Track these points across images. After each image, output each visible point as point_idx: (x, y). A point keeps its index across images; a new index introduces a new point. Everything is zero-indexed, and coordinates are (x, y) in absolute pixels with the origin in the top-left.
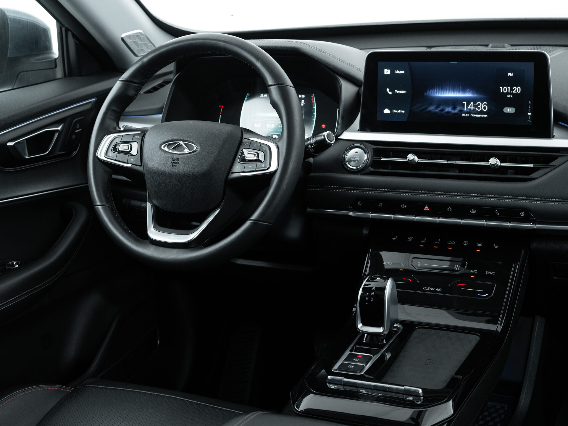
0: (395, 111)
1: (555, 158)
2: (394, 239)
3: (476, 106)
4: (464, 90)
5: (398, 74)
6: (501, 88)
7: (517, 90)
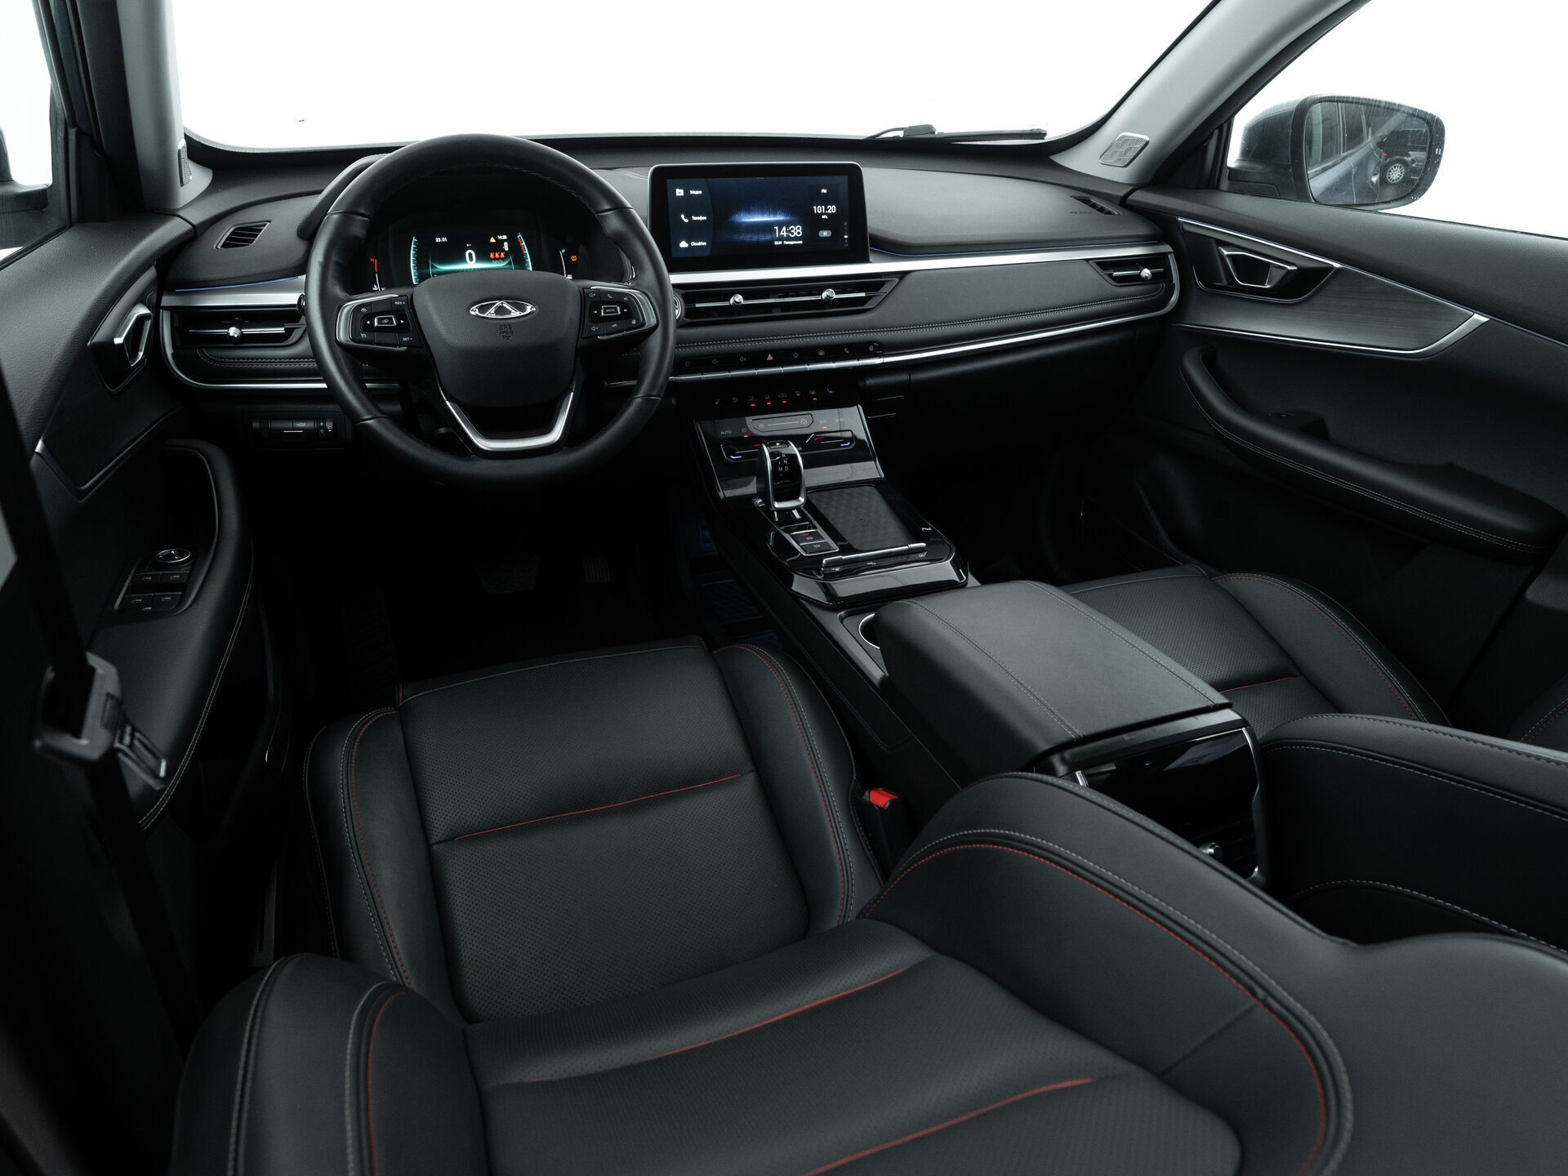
0: (693, 244)
1: (882, 284)
2: (717, 403)
3: (789, 232)
4: (774, 213)
5: (694, 195)
6: (815, 207)
7: (832, 209)
